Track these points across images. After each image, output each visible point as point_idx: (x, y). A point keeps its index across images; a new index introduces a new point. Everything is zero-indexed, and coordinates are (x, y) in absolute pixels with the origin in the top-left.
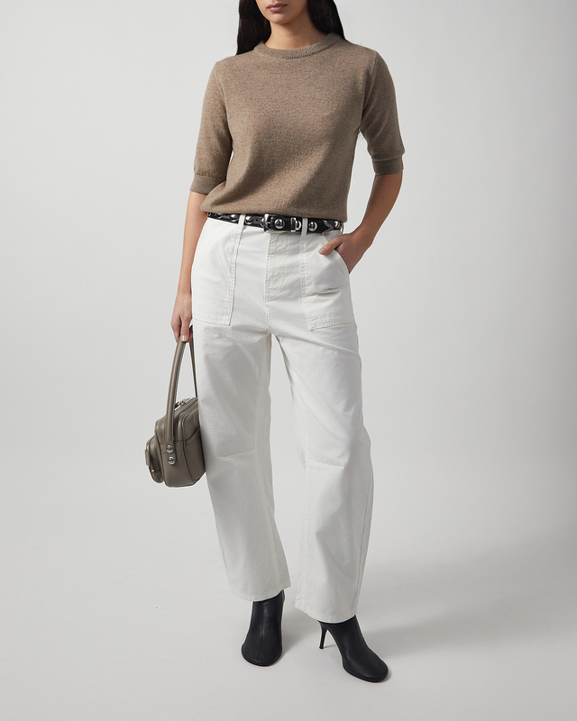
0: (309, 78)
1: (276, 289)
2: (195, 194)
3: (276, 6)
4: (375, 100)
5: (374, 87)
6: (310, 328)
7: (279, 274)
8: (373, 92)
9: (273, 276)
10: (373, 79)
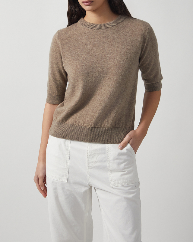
0: (110, 41)
1: (92, 162)
2: (48, 105)
3: (87, 2)
4: (147, 51)
5: (147, 45)
6: (111, 186)
7: (94, 154)
8: (146, 48)
9: (91, 155)
10: (147, 41)
